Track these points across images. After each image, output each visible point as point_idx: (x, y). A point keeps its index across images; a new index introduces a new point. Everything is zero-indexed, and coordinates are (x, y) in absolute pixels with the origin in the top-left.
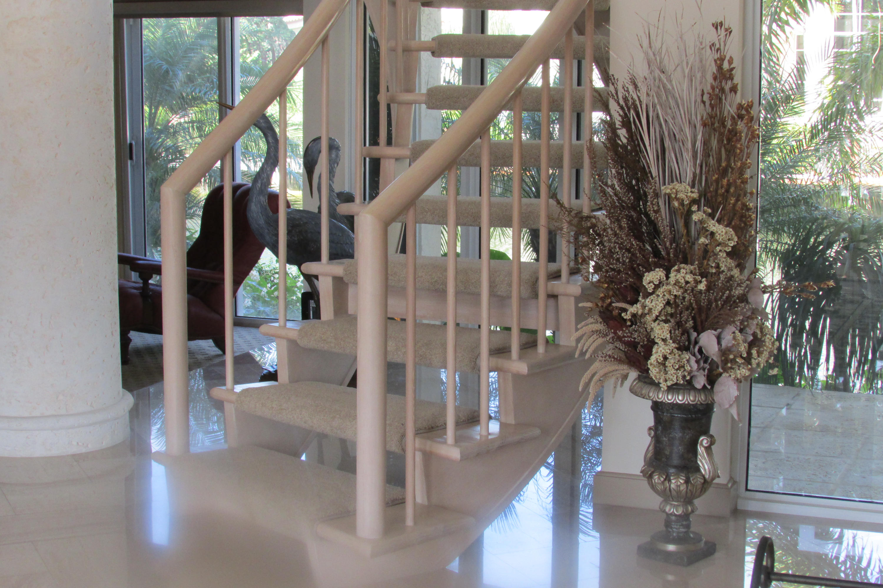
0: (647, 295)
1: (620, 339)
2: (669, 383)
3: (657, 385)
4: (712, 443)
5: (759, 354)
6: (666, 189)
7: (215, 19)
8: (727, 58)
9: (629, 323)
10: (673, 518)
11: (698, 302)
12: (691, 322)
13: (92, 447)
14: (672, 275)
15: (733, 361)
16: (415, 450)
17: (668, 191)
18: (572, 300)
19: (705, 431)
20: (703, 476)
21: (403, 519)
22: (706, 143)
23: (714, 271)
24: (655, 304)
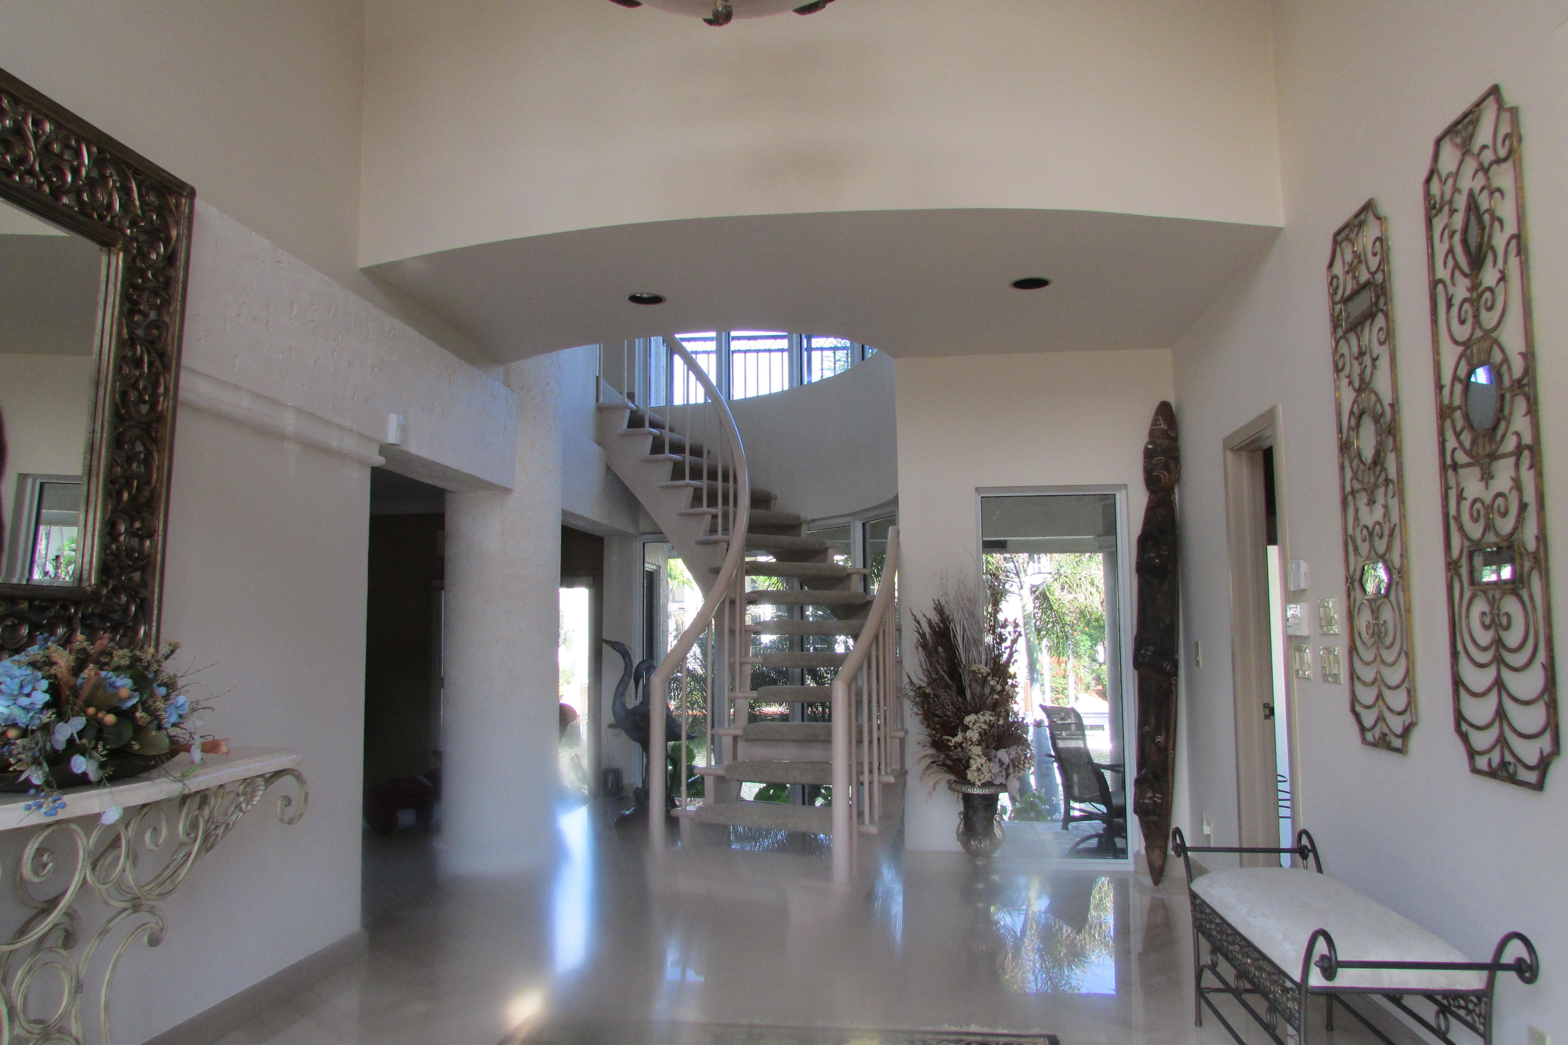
0: (968, 730)
2: (983, 781)
3: (970, 785)
9: (953, 748)
11: (998, 732)
12: (994, 744)
14: (980, 717)
15: (1018, 766)
20: (999, 839)
23: (1004, 713)
24: (973, 735)
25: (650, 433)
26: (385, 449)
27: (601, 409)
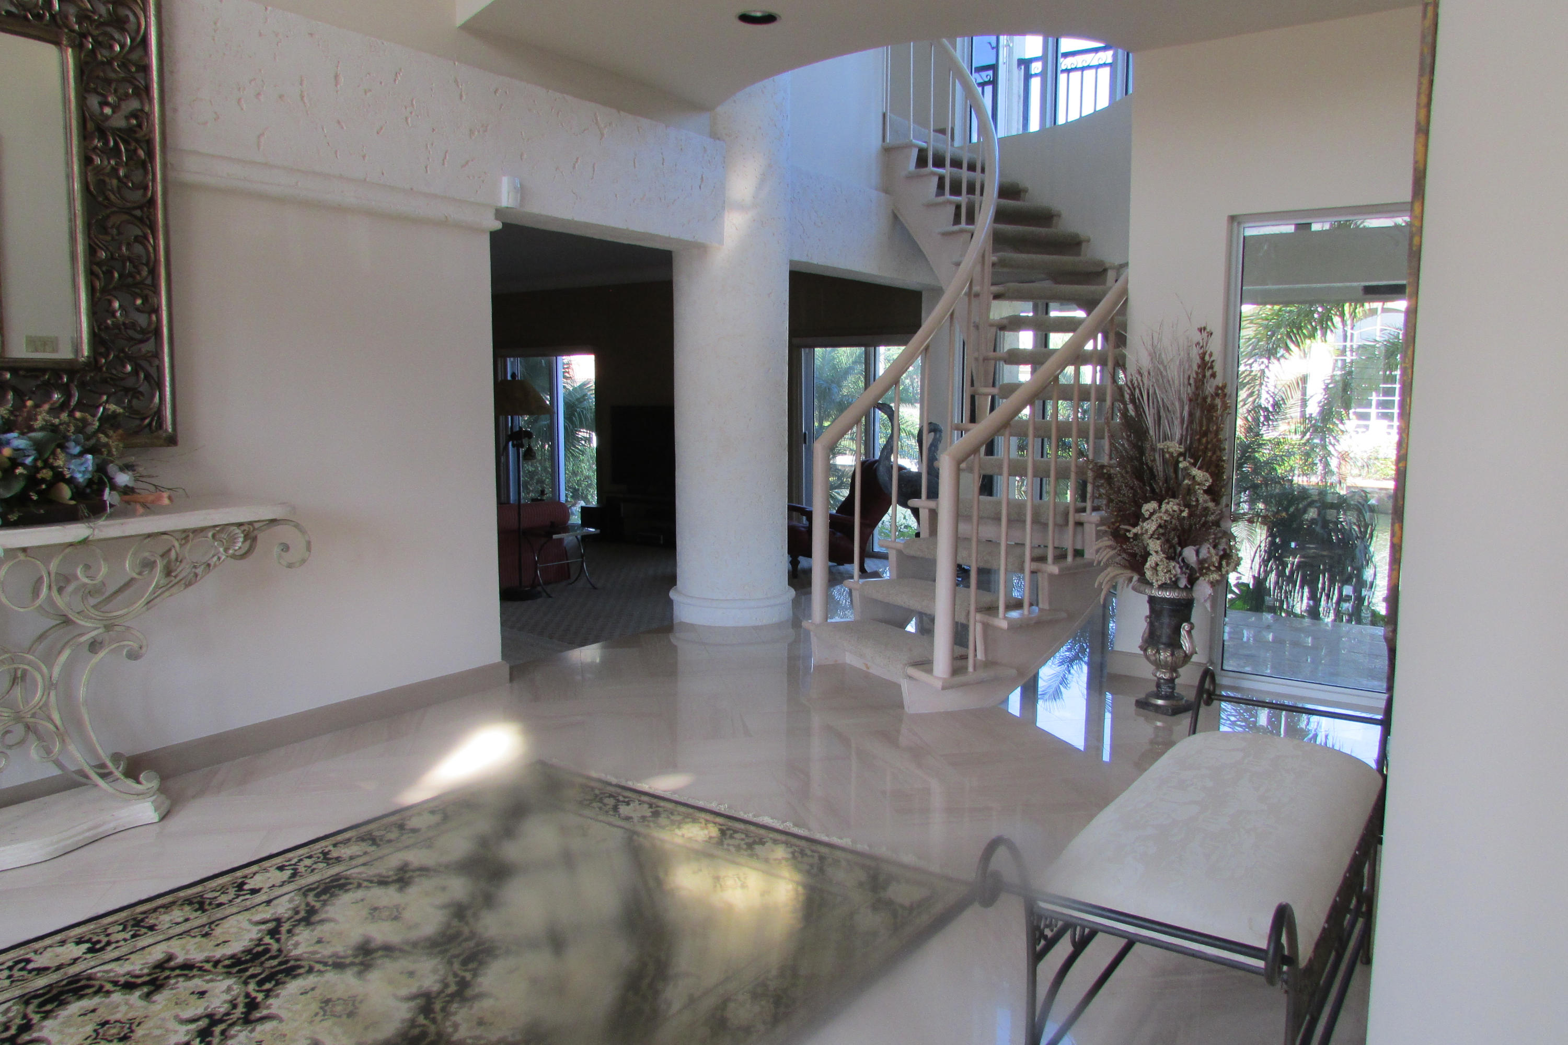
0: (1145, 520)
1: (1124, 551)
2: (1160, 583)
3: (1151, 585)
4: (1192, 628)
5: (1228, 564)
6: (1160, 446)
7: (863, 349)
8: (1209, 352)
9: (1131, 540)
10: (1162, 681)
11: (1181, 525)
12: (1176, 539)
13: (765, 622)
14: (1164, 506)
15: (1208, 569)
16: (975, 621)
17: (1162, 447)
18: (1094, 525)
19: (1187, 619)
20: (1185, 652)
21: (966, 668)
22: (1191, 414)
23: (1194, 503)
24: (1150, 526)
25: (934, 174)
26: (499, 213)
27: (888, 151)
